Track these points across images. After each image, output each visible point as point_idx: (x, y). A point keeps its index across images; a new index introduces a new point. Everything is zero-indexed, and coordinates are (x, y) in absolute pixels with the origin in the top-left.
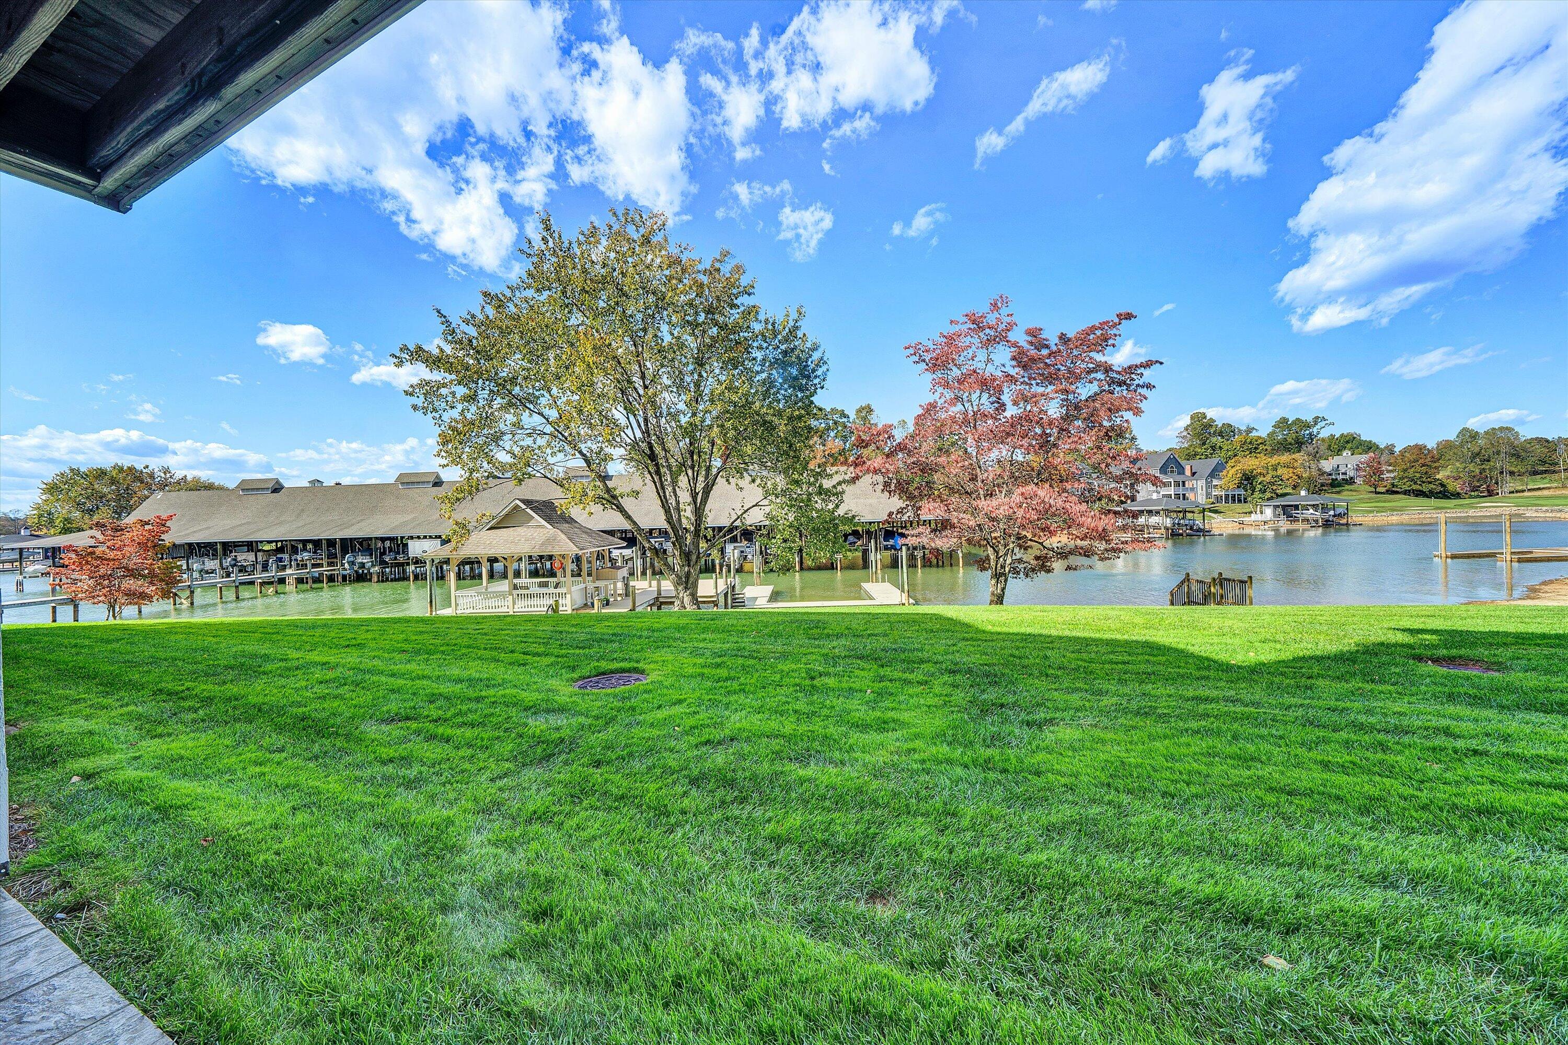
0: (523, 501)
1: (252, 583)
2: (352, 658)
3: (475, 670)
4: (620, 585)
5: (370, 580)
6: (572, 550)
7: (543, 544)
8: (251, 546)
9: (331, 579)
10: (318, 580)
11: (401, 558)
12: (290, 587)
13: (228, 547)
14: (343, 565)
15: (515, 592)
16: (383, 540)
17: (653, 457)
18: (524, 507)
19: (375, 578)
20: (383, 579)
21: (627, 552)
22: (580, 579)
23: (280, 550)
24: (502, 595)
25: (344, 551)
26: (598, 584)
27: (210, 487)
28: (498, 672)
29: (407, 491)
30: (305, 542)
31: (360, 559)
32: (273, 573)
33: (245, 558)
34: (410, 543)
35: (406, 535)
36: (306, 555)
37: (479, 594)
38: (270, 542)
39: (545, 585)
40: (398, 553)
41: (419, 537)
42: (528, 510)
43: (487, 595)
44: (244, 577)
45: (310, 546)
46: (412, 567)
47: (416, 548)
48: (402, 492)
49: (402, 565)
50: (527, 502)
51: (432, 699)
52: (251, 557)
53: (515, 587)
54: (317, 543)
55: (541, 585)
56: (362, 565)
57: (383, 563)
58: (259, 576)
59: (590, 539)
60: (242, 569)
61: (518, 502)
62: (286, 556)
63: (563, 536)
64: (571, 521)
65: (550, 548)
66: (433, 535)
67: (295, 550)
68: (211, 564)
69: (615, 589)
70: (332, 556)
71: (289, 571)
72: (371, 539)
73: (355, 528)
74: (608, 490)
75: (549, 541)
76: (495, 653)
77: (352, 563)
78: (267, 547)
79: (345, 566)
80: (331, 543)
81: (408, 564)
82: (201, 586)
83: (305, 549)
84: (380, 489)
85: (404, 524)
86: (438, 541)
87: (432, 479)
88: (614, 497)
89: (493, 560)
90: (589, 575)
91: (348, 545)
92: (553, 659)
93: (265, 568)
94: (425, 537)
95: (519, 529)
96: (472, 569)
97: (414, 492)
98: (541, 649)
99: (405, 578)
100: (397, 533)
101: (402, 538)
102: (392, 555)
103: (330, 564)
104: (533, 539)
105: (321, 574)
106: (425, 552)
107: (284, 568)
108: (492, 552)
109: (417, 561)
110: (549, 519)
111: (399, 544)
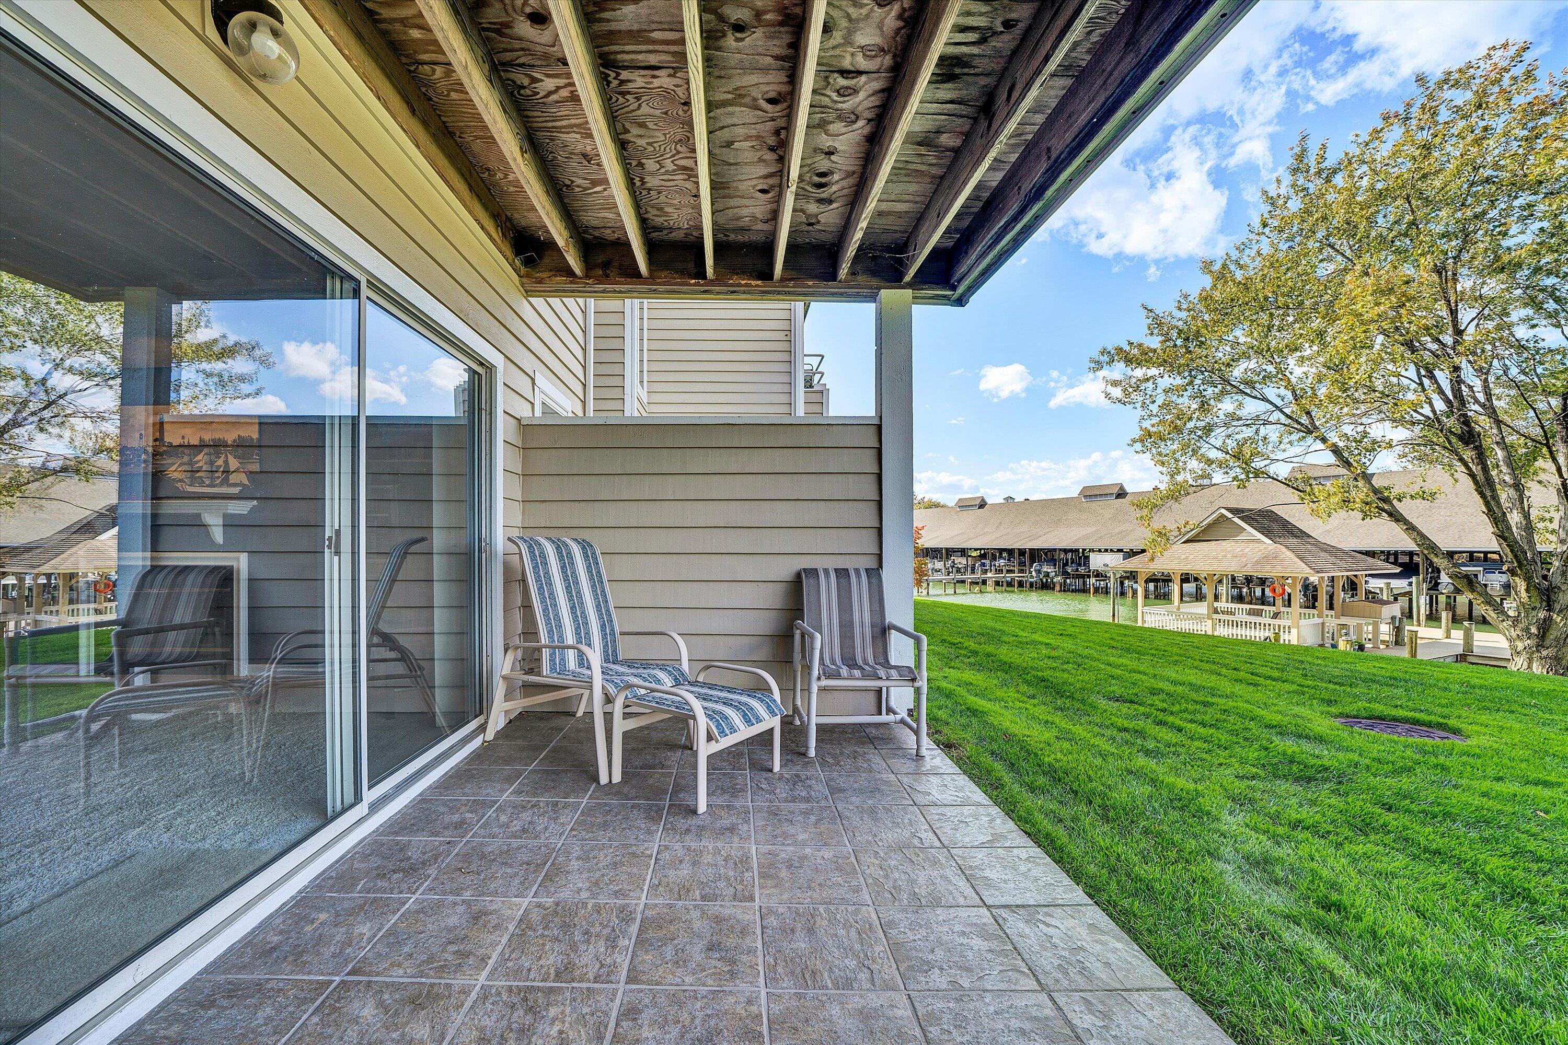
0: (1229, 510)
1: (963, 582)
2: (1068, 644)
3: (1193, 677)
4: (1385, 628)
5: (1053, 589)
6: (1301, 570)
7: (1257, 562)
8: (963, 552)
9: (1021, 584)
10: (1010, 584)
11: (1082, 570)
12: (990, 587)
13: (950, 552)
14: (1030, 572)
15: (1215, 616)
16: (1066, 551)
17: (1469, 437)
18: (1230, 515)
19: (1057, 588)
20: (1065, 589)
21: (1400, 584)
22: (1315, 611)
23: (983, 556)
24: (1199, 618)
25: (1033, 561)
26: (1344, 620)
27: (937, 505)
28: (1226, 686)
29: (1089, 504)
30: (1001, 551)
31: (1046, 569)
32: (978, 575)
33: (961, 561)
34: (1092, 555)
35: (1088, 547)
36: (1002, 562)
37: (1170, 613)
38: (976, 550)
39: (1259, 613)
40: (1080, 565)
41: (1100, 551)
42: (1236, 520)
43: (1179, 616)
44: (959, 577)
45: (1005, 554)
46: (1093, 580)
47: (1097, 562)
48: (1085, 505)
49: (1083, 576)
50: (1235, 511)
51: (1154, 692)
52: (963, 560)
53: (1216, 611)
54: (1010, 552)
55: (1251, 613)
56: (1047, 574)
57: (1065, 574)
58: (968, 576)
59: (1333, 559)
60: (958, 570)
61: (1223, 511)
62: (987, 562)
63: (1289, 554)
64: (1302, 535)
65: (1268, 568)
66: (1115, 548)
67: (994, 558)
68: (939, 565)
69: (1376, 631)
70: (1022, 564)
71: (989, 575)
72: (1055, 550)
73: (1043, 538)
74: (1376, 491)
75: (1267, 559)
76: (1214, 667)
77: (1039, 572)
78: (975, 554)
79: (1032, 574)
80: (1022, 552)
81: (1089, 577)
82: (933, 581)
83: (1001, 557)
84: (1065, 502)
85: (1086, 537)
86: (1121, 555)
87: (1115, 490)
88: (1386, 500)
89: (1185, 579)
90: (1331, 607)
91: (1035, 555)
92: (1295, 687)
93: (973, 571)
94: (1106, 550)
95: (1224, 543)
96: (1156, 587)
97: (1096, 505)
98: (1276, 674)
99: (1085, 591)
100: (1080, 546)
101: (1084, 550)
102: (1074, 566)
103: (1021, 571)
104: (1244, 555)
105: (1013, 579)
106: (1106, 565)
107: (985, 572)
108: (1186, 568)
109: (1098, 575)
110: (1267, 532)
111: (1080, 557)
